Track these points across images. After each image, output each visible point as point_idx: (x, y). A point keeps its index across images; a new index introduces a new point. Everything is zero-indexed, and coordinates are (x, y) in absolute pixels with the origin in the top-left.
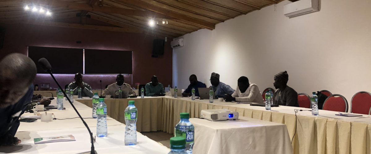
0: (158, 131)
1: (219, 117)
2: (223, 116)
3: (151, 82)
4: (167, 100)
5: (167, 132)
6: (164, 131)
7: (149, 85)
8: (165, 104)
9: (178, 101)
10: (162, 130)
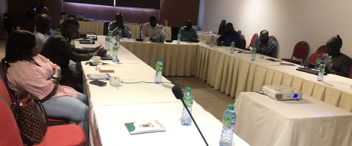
0: (191, 76)
1: (283, 97)
2: (288, 96)
3: (185, 27)
4: (202, 48)
5: (200, 78)
6: (197, 77)
7: (183, 29)
8: (200, 52)
9: (215, 52)
10: (194, 76)
